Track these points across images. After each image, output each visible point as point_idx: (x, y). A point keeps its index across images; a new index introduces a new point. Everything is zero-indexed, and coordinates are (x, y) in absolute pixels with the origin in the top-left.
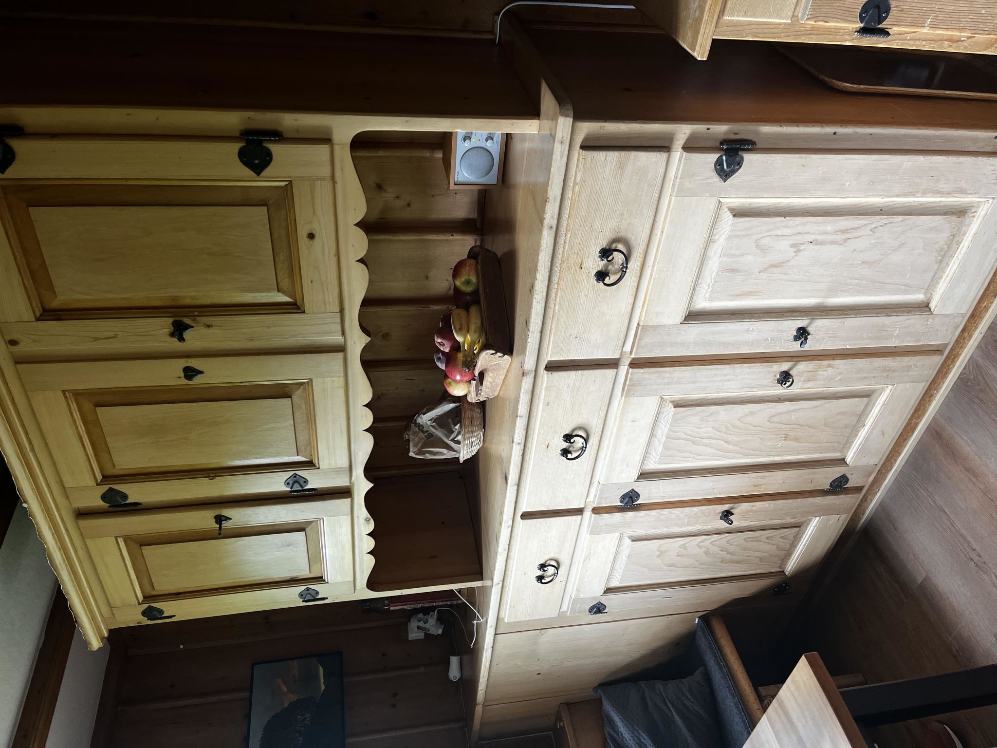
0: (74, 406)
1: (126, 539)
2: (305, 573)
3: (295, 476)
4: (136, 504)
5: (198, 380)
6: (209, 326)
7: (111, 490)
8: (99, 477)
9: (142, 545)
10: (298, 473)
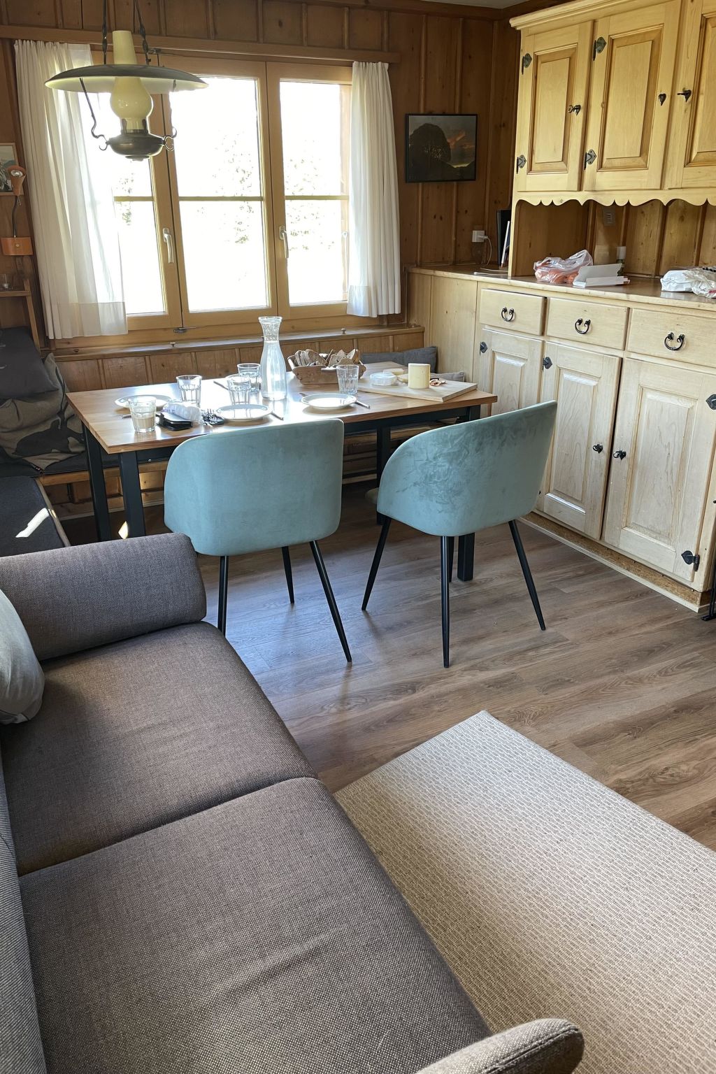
0: (655, 28)
1: (575, 49)
2: (535, 160)
3: (595, 156)
4: (594, 57)
5: (658, 101)
6: (685, 111)
7: (605, 44)
8: (613, 37)
9: (570, 58)
10: (597, 158)
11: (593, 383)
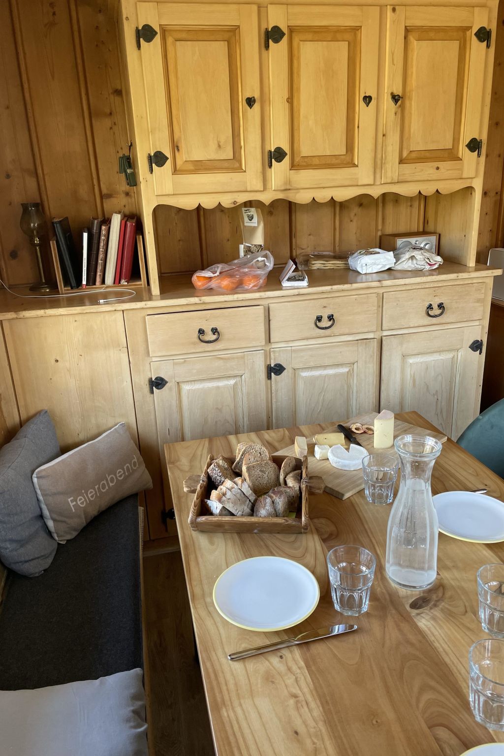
3: (285, 154)
5: (362, 103)
6: (395, 113)
7: (283, 33)
9: (227, 41)
10: (287, 156)
11: (345, 370)
